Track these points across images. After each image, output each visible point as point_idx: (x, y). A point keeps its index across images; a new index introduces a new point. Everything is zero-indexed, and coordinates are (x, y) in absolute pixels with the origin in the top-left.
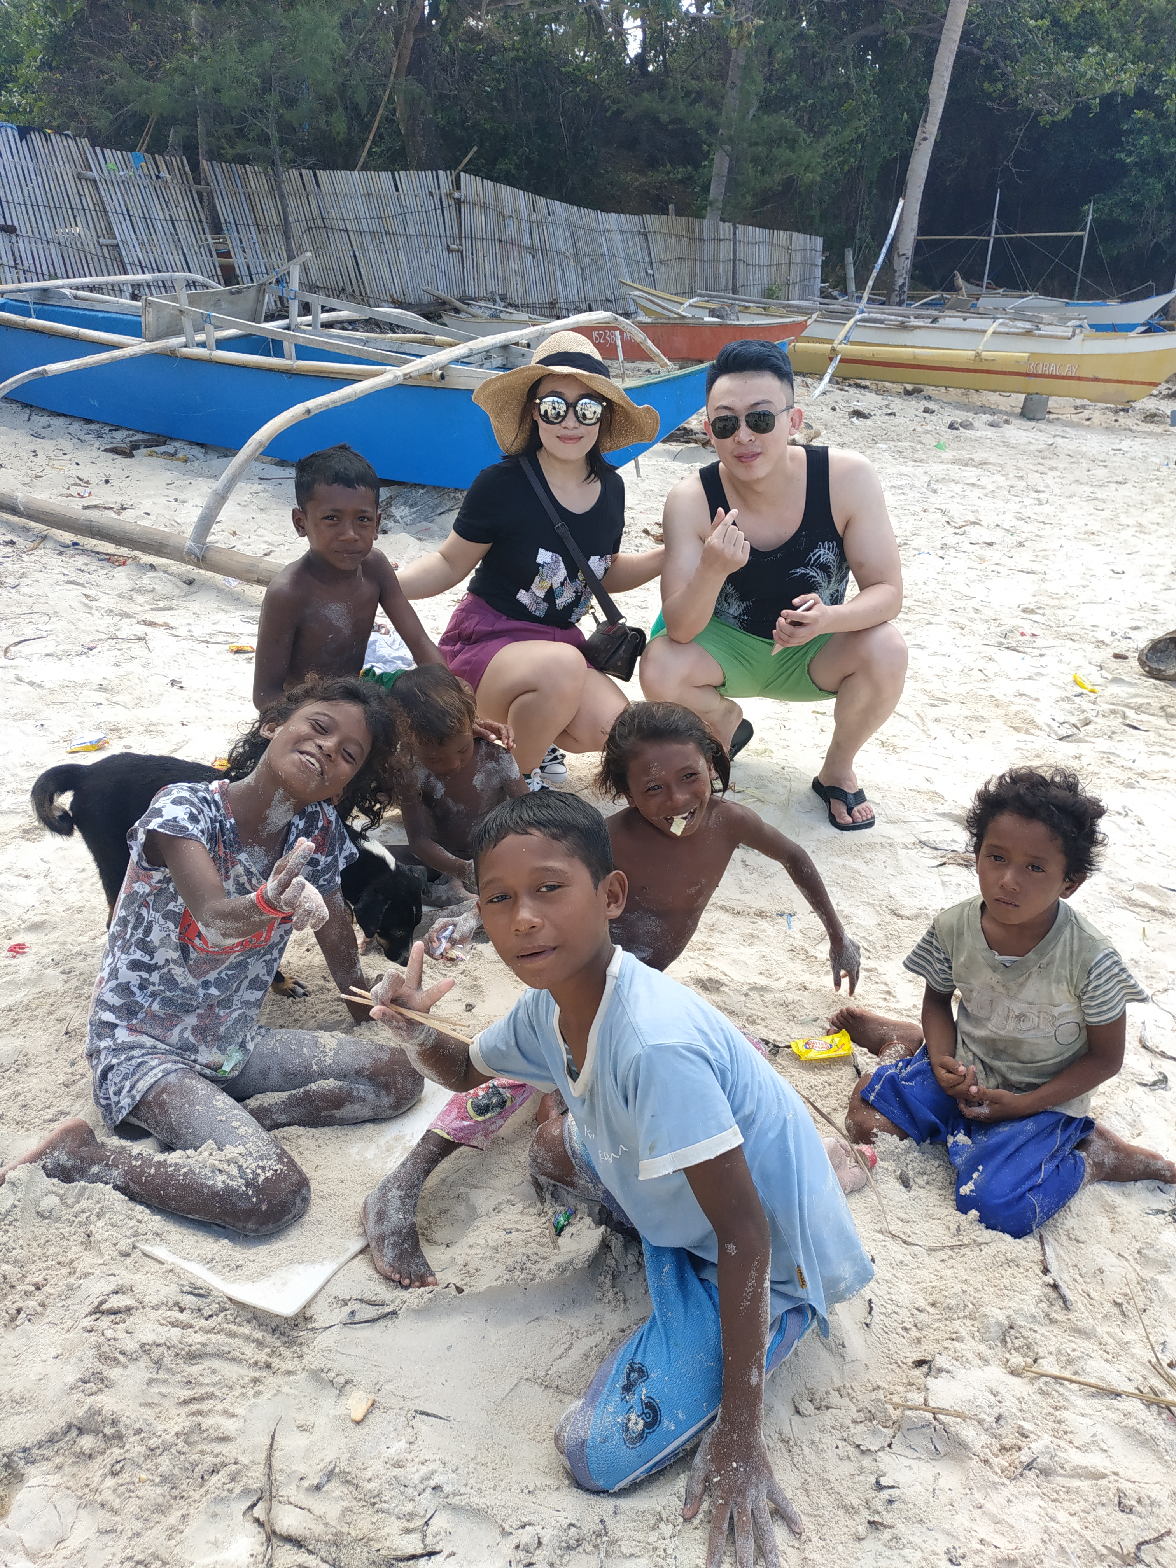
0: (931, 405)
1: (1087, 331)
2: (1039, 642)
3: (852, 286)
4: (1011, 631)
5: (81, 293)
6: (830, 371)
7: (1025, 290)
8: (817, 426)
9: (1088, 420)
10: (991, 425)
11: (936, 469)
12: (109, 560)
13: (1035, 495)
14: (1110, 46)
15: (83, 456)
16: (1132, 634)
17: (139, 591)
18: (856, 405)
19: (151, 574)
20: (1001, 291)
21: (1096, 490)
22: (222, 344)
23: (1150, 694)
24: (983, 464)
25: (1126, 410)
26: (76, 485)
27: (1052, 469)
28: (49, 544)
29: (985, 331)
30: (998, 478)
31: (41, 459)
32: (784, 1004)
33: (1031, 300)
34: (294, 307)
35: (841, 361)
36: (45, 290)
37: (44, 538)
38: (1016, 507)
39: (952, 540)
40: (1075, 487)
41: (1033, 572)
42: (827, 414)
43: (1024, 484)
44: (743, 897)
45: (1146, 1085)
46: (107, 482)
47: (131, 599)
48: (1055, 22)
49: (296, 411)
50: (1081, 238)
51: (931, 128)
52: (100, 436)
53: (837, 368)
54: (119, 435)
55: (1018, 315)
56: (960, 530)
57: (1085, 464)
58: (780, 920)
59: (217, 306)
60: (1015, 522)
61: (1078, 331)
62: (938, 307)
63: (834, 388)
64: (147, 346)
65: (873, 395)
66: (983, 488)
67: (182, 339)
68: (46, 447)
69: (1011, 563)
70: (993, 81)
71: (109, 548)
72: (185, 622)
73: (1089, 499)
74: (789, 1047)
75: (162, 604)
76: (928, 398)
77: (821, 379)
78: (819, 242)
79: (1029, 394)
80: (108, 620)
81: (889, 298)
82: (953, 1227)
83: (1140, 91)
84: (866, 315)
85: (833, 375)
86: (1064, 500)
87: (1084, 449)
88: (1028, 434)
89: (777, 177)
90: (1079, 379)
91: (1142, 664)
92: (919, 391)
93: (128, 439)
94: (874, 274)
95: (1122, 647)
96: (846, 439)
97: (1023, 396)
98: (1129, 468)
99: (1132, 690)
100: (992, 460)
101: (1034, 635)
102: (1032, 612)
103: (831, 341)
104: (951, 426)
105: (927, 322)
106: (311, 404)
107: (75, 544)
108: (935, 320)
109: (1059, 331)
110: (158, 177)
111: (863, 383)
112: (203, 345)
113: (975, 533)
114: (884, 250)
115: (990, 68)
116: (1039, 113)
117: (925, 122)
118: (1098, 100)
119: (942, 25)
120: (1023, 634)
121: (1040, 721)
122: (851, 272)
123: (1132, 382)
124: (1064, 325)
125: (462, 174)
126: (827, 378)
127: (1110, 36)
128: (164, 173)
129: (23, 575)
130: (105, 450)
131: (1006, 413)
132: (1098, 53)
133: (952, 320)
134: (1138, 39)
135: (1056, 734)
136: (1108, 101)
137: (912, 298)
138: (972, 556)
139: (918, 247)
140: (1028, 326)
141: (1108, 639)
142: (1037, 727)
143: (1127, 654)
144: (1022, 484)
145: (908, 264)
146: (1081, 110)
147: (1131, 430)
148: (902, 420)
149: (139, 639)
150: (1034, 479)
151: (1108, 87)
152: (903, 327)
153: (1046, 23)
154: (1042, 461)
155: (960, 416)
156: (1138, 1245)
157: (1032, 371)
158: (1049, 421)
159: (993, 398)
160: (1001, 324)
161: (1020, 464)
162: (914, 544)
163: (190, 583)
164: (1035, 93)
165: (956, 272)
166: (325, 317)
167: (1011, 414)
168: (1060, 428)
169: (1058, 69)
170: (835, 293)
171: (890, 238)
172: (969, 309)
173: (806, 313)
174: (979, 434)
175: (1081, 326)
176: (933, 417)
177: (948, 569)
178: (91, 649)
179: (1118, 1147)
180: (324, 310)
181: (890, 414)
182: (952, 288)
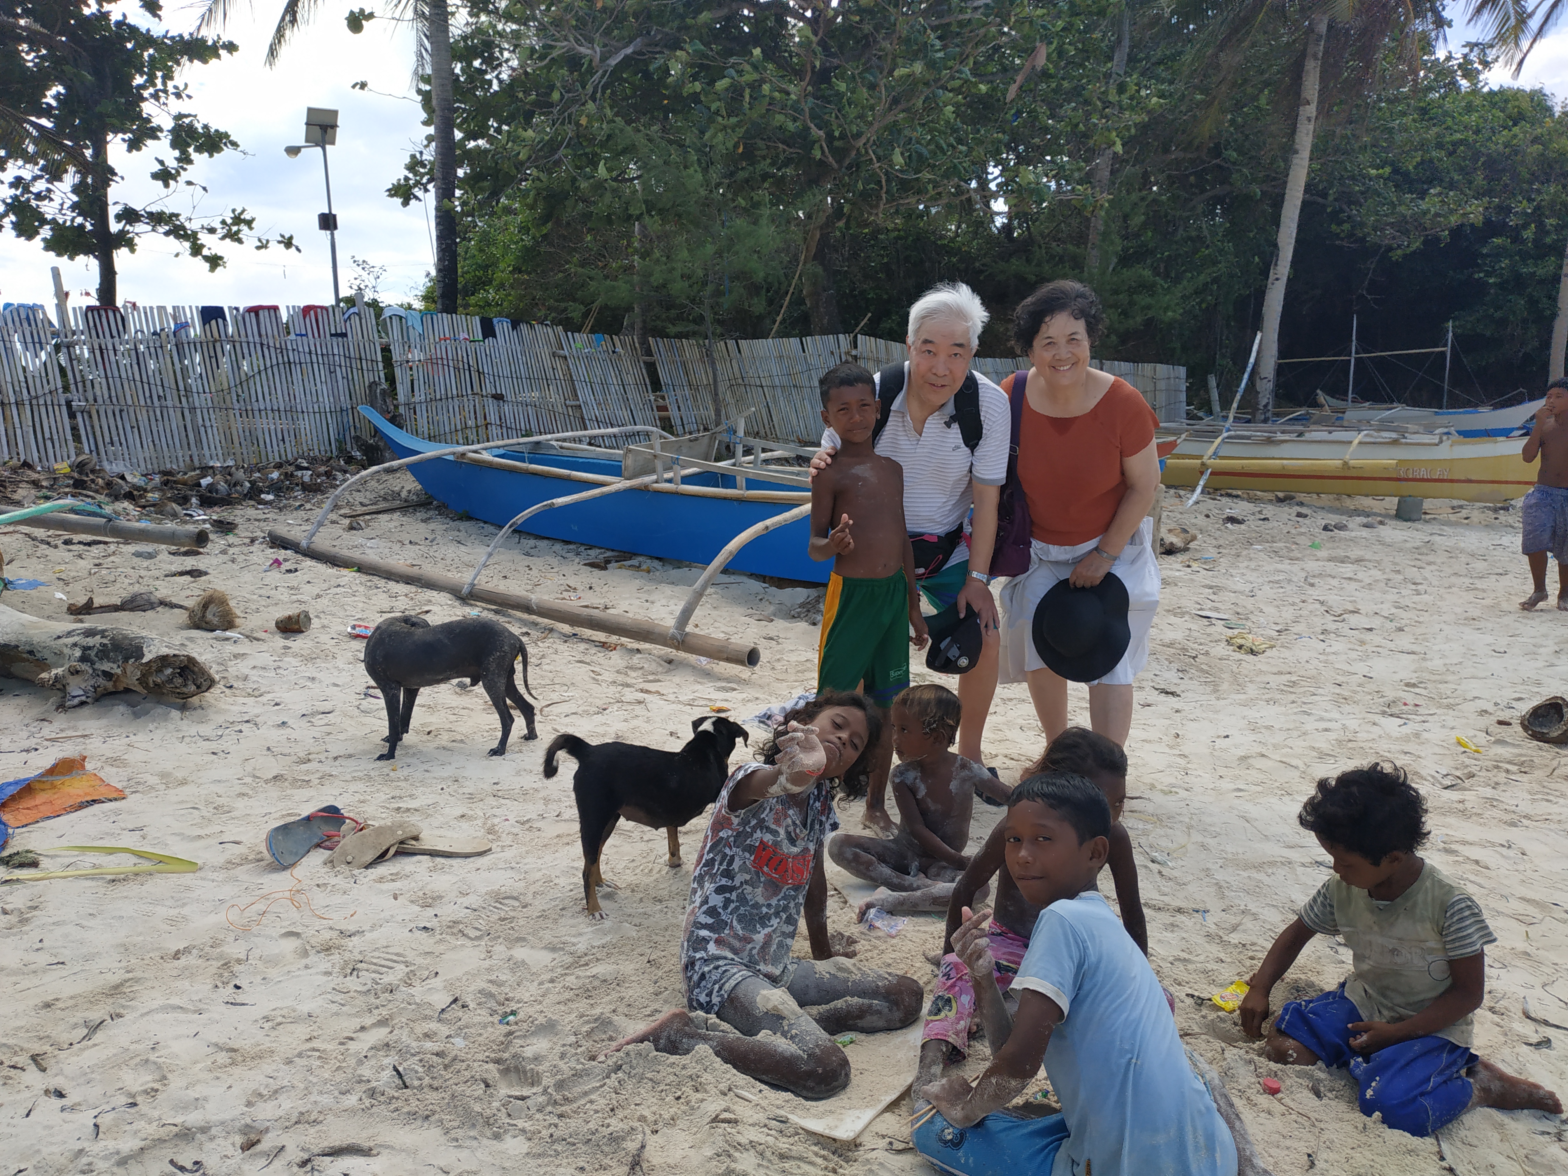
0: (1304, 510)
1: (1456, 437)
2: (1421, 710)
3: (1216, 408)
4: (1394, 702)
5: (565, 444)
6: (1202, 483)
7: (1392, 402)
8: (1193, 531)
9: (1467, 518)
10: (1366, 526)
11: (1312, 566)
12: (603, 646)
13: (1414, 587)
14: (1452, 186)
15: (565, 569)
16: (1515, 704)
17: (631, 668)
18: (1228, 512)
19: (639, 656)
20: (1367, 404)
21: (1476, 581)
22: (686, 480)
23: (1534, 754)
24: (1359, 561)
25: (1506, 509)
26: (566, 590)
27: (1429, 564)
28: (555, 635)
29: (1351, 442)
30: (1376, 574)
31: (534, 572)
32: (1205, 972)
33: (1399, 411)
34: (740, 450)
35: (1212, 474)
36: (538, 443)
37: (551, 630)
38: (1395, 597)
39: (1332, 626)
40: (1453, 579)
41: (1413, 653)
42: (1201, 521)
43: (1401, 577)
44: (1162, 898)
45: (1531, 1045)
46: (591, 588)
47: (626, 674)
48: (1396, 171)
49: (758, 528)
50: (1443, 353)
51: (1283, 269)
52: (578, 554)
53: (1208, 480)
54: (593, 553)
55: (1384, 426)
56: (1339, 617)
57: (1464, 558)
58: (1196, 915)
59: (679, 451)
60: (1393, 610)
61: (1445, 438)
62: (1304, 422)
63: (1206, 498)
64: (628, 484)
65: (1245, 503)
66: (1361, 581)
67: (654, 477)
68: (537, 563)
69: (1391, 645)
70: (1340, 223)
71: (601, 636)
72: (671, 691)
73: (1468, 589)
74: (1210, 1000)
75: (651, 678)
76: (1301, 504)
77: (1193, 491)
78: (1182, 371)
79: (1402, 496)
80: (613, 689)
81: (1254, 417)
82: (1360, 1126)
83: (1488, 222)
84: (1232, 433)
85: (1204, 487)
86: (1442, 590)
87: (1462, 545)
88: (1405, 533)
89: (1139, 319)
90: (1452, 481)
91: (1525, 728)
92: (1292, 498)
93: (601, 556)
94: (1238, 397)
95: (1505, 715)
96: (1221, 542)
97: (1397, 499)
98: (1511, 561)
99: (1516, 751)
100: (1367, 557)
101: (1417, 705)
102: (1414, 685)
103: (1200, 457)
104: (1326, 528)
105: (1293, 437)
106: (769, 522)
107: (575, 635)
108: (1301, 434)
109: (1426, 439)
110: (614, 352)
111: (1235, 492)
112: (670, 481)
113: (1353, 620)
114: (1246, 376)
115: (1336, 213)
116: (1390, 249)
117: (1276, 265)
118: (1447, 232)
119: (1286, 183)
120: (1405, 704)
121: (1424, 773)
122: (1215, 395)
123: (1507, 482)
124: (1431, 433)
125: (859, 336)
126: (1199, 490)
127: (1452, 179)
128: (619, 349)
129: (543, 657)
130: (585, 565)
131: (1380, 515)
132: (1440, 194)
133: (1317, 434)
134: (1479, 179)
135: (1441, 783)
136: (1457, 232)
137: (1278, 415)
138: (1352, 640)
139: (1280, 370)
140: (1394, 435)
141: (1490, 708)
142: (1422, 778)
143: (1511, 721)
144: (1400, 577)
145: (1270, 385)
146: (1431, 242)
147: (1512, 527)
148: (1276, 524)
149: (640, 702)
150: (1412, 573)
151: (1454, 220)
152: (1269, 441)
153: (1388, 170)
154: (1420, 557)
155: (1333, 519)
156: (1525, 1152)
157: (1402, 475)
158: (1426, 521)
159: (1367, 502)
160: (1366, 435)
161: (1396, 560)
162: (1295, 630)
163: (670, 662)
164: (1382, 230)
165: (1318, 391)
166: (763, 456)
167: (1387, 516)
168: (1437, 527)
169: (1402, 209)
170: (1201, 414)
171: (1250, 366)
172: (1337, 422)
173: (1174, 434)
174: (1353, 534)
175: (1448, 433)
176: (1307, 521)
177: (1328, 650)
178: (605, 709)
179: (1502, 1077)
180: (764, 450)
181: (1264, 519)
182: (1316, 405)
